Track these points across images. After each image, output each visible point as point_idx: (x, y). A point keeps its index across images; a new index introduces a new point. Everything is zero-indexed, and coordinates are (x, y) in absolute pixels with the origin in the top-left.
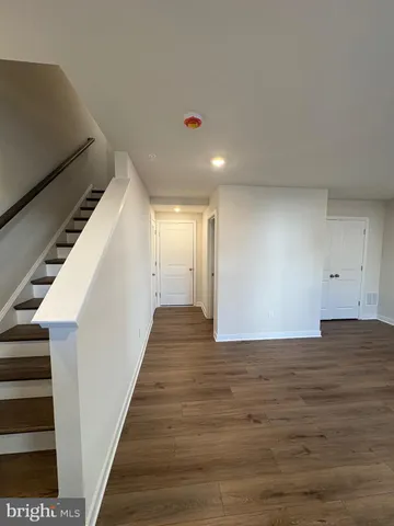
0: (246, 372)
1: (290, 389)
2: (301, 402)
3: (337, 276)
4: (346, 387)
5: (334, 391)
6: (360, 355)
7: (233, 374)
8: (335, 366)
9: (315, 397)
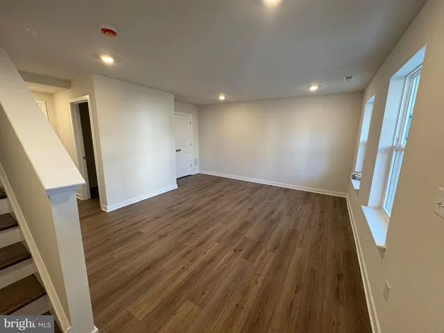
0: (144, 219)
1: (174, 216)
2: (182, 219)
3: (179, 150)
4: (198, 205)
5: (194, 209)
6: (199, 190)
7: (136, 224)
8: (189, 199)
9: (188, 214)
